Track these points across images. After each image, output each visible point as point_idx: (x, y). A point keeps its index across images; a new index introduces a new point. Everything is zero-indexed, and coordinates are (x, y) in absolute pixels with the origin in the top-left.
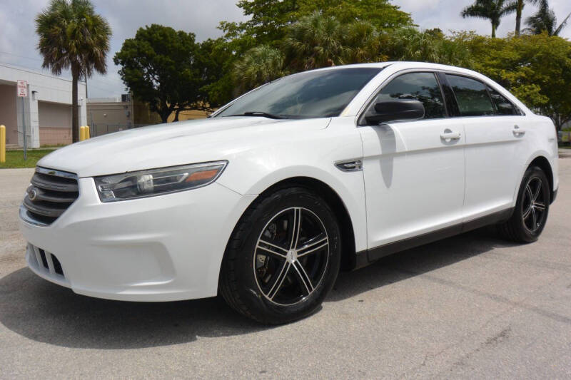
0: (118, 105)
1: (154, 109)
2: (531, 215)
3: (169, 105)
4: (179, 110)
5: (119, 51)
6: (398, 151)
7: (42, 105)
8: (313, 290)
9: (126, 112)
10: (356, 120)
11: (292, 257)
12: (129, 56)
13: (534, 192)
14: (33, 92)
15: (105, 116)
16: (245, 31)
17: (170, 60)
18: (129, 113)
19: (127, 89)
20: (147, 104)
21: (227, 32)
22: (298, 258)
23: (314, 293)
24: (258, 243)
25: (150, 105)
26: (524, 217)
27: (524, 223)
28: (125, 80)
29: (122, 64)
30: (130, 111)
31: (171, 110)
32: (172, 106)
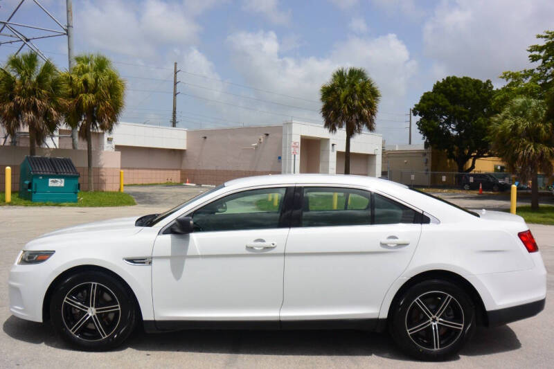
0: (419, 152)
1: (451, 156)
3: (466, 153)
4: (476, 158)
5: (418, 103)
7: (340, 154)
8: (106, 336)
9: (423, 159)
11: (91, 312)
12: (426, 109)
14: (333, 145)
15: (406, 163)
16: (530, 78)
17: (464, 110)
18: (427, 160)
19: (424, 138)
21: (510, 80)
23: (108, 338)
24: (65, 299)
25: (447, 152)
26: (410, 331)
28: (421, 130)
29: (420, 115)
30: (428, 158)
31: (469, 157)
32: (470, 153)
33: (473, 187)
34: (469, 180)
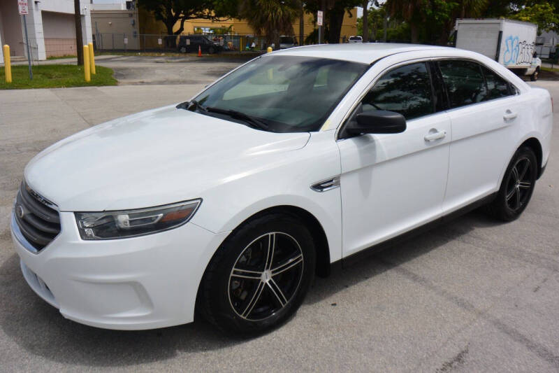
0: (122, 13)
1: (159, 18)
2: (515, 195)
3: (174, 14)
4: (184, 20)
6: (378, 160)
7: (46, 15)
8: (287, 302)
9: (130, 21)
10: (337, 132)
11: (266, 277)
13: (520, 172)
14: (36, 2)
15: (111, 25)
18: (134, 21)
20: (152, 12)
22: (272, 277)
23: (288, 305)
24: (232, 271)
25: (155, 13)
26: (508, 197)
27: (507, 204)
30: (135, 19)
31: (177, 18)
32: (178, 14)
33: (191, 49)
34: (185, 42)
